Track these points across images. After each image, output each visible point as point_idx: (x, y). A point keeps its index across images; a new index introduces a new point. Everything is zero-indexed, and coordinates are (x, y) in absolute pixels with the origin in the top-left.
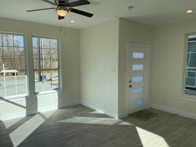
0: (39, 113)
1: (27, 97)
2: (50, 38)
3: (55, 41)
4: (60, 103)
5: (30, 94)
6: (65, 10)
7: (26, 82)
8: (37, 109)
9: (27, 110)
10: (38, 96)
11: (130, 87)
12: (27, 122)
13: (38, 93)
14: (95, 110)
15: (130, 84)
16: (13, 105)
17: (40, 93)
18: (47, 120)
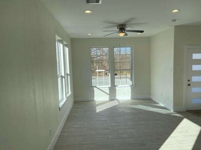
0: (117, 100)
1: (109, 88)
2: (126, 47)
3: (129, 49)
4: (132, 95)
5: (111, 86)
6: (123, 32)
7: (110, 78)
8: (116, 96)
9: (110, 97)
10: (117, 88)
11: (188, 86)
12: (108, 103)
13: (116, 86)
14: (159, 104)
15: (189, 83)
16: (101, 91)
17: (118, 86)
18: (120, 104)
